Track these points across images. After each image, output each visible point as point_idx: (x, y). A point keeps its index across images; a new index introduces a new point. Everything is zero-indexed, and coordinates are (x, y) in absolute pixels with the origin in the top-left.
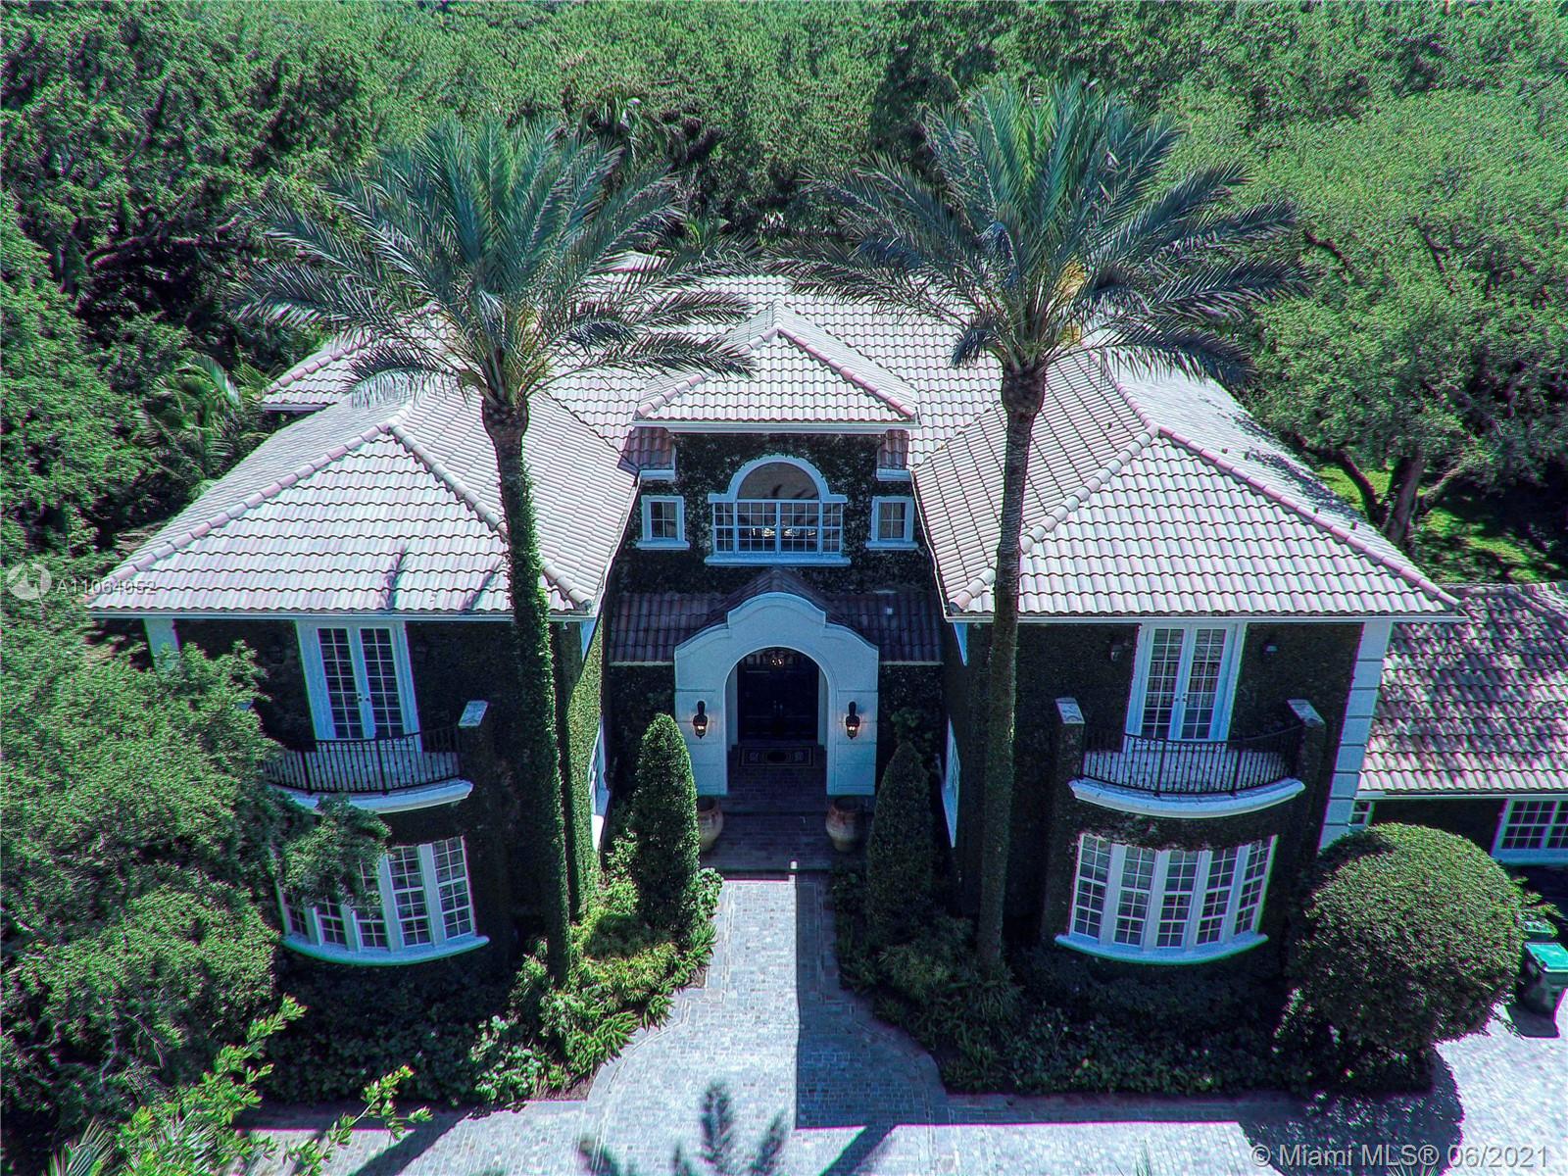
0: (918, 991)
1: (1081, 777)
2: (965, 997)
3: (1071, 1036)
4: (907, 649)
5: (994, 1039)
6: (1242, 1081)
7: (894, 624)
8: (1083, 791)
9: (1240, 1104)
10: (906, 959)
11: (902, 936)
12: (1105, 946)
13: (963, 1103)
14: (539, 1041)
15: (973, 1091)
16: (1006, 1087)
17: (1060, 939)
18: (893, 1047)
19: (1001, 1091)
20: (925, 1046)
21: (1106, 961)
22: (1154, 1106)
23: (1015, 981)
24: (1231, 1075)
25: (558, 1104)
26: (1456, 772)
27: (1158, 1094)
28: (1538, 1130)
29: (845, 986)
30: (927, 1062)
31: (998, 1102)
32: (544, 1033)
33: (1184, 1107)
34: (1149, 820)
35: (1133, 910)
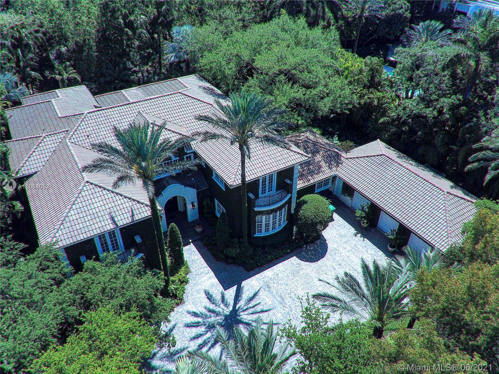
0: (234, 255)
1: (255, 207)
2: (244, 253)
3: (263, 252)
4: (200, 187)
5: (252, 259)
6: (293, 249)
7: (195, 182)
8: (256, 209)
9: (294, 252)
10: (230, 251)
11: (227, 246)
12: (263, 234)
13: (251, 272)
14: (171, 297)
15: (253, 270)
16: (257, 266)
17: (255, 235)
18: (234, 268)
19: (257, 267)
20: (240, 265)
21: (264, 236)
22: (282, 259)
23: (251, 246)
24: (292, 248)
25: (180, 307)
26: (309, 181)
27: (282, 256)
28: (338, 238)
29: (218, 260)
30: (241, 268)
31: (257, 269)
32: (171, 295)
33: (287, 257)
34: (268, 210)
35: (267, 225)
